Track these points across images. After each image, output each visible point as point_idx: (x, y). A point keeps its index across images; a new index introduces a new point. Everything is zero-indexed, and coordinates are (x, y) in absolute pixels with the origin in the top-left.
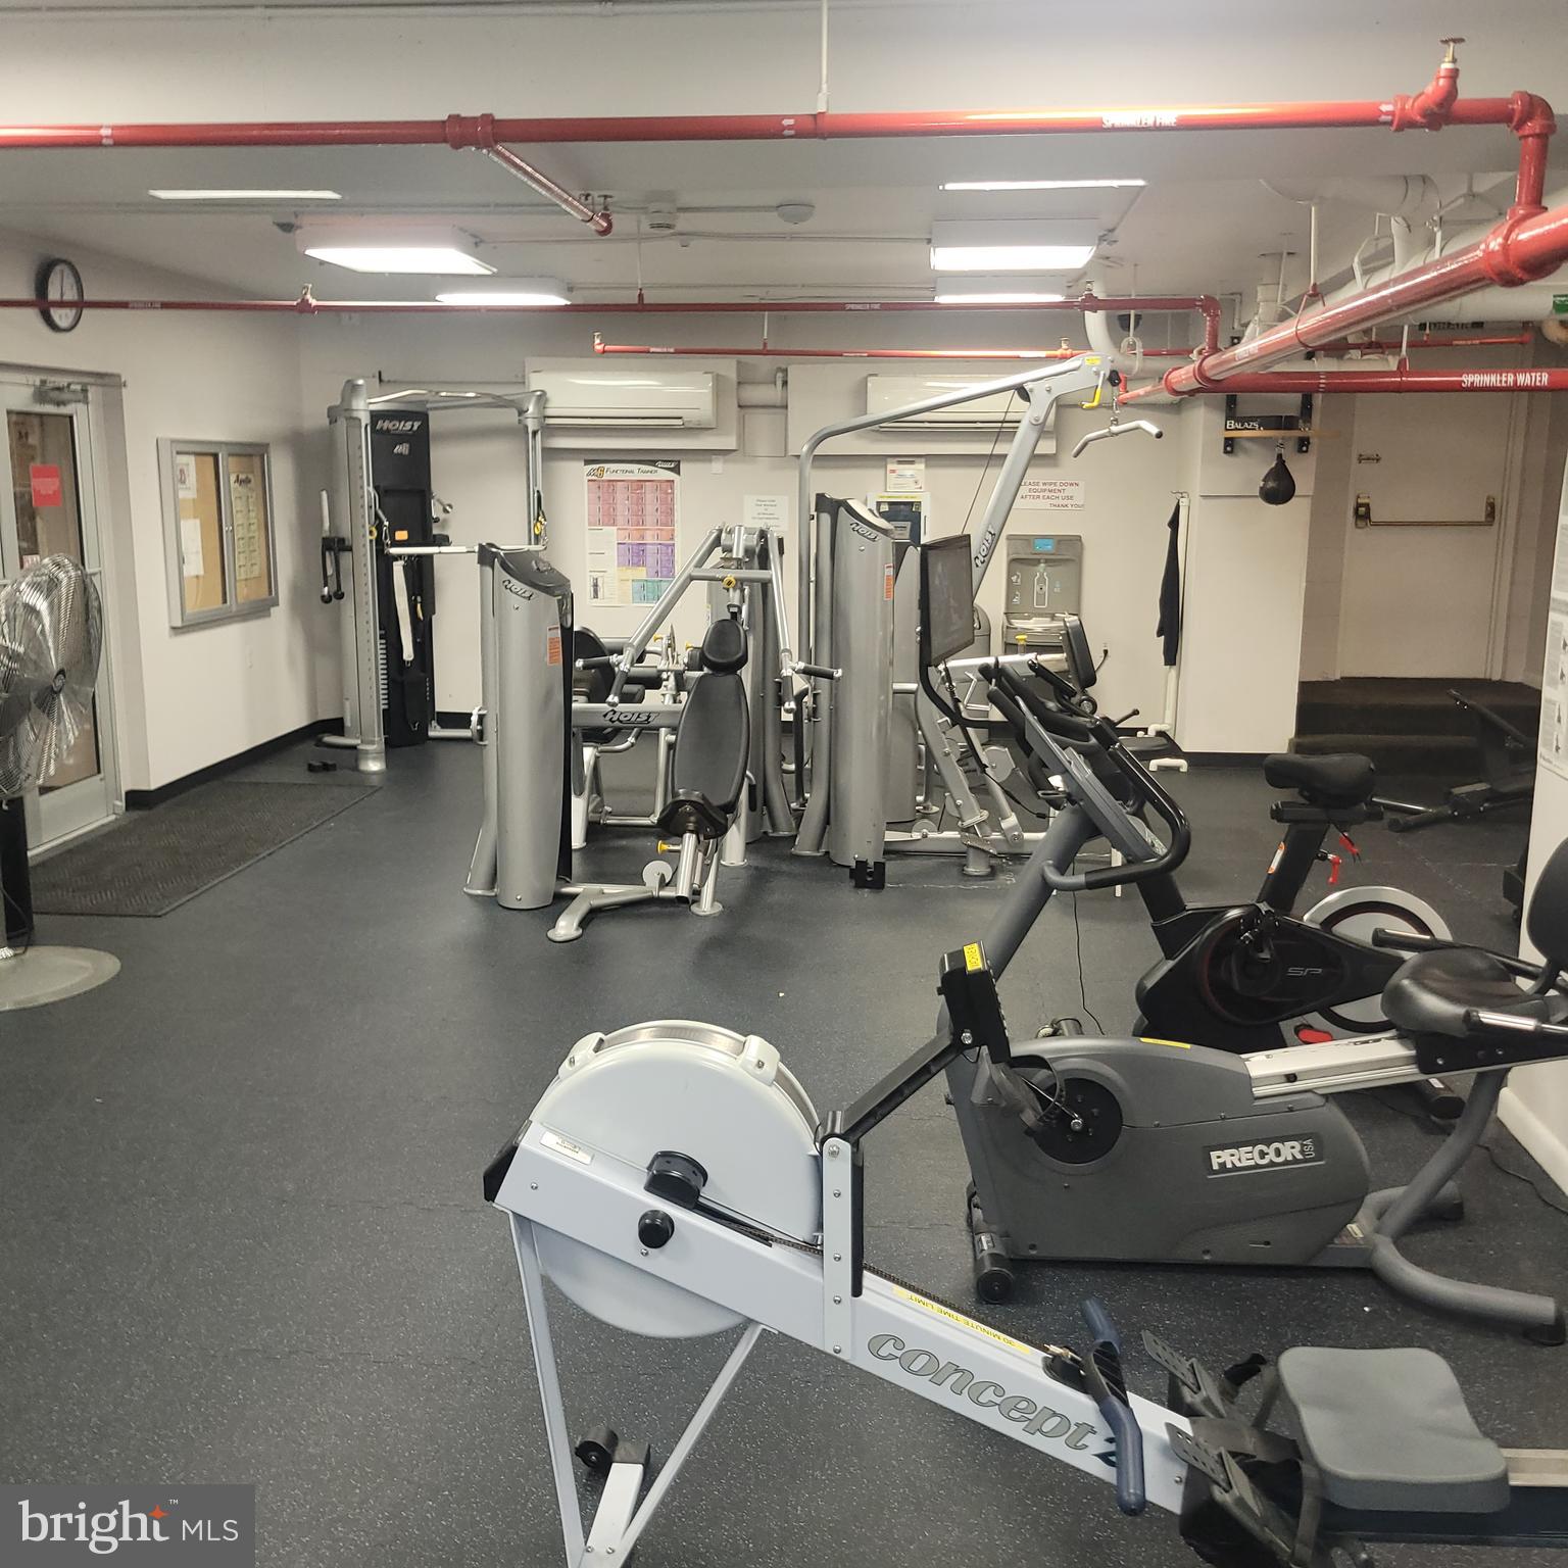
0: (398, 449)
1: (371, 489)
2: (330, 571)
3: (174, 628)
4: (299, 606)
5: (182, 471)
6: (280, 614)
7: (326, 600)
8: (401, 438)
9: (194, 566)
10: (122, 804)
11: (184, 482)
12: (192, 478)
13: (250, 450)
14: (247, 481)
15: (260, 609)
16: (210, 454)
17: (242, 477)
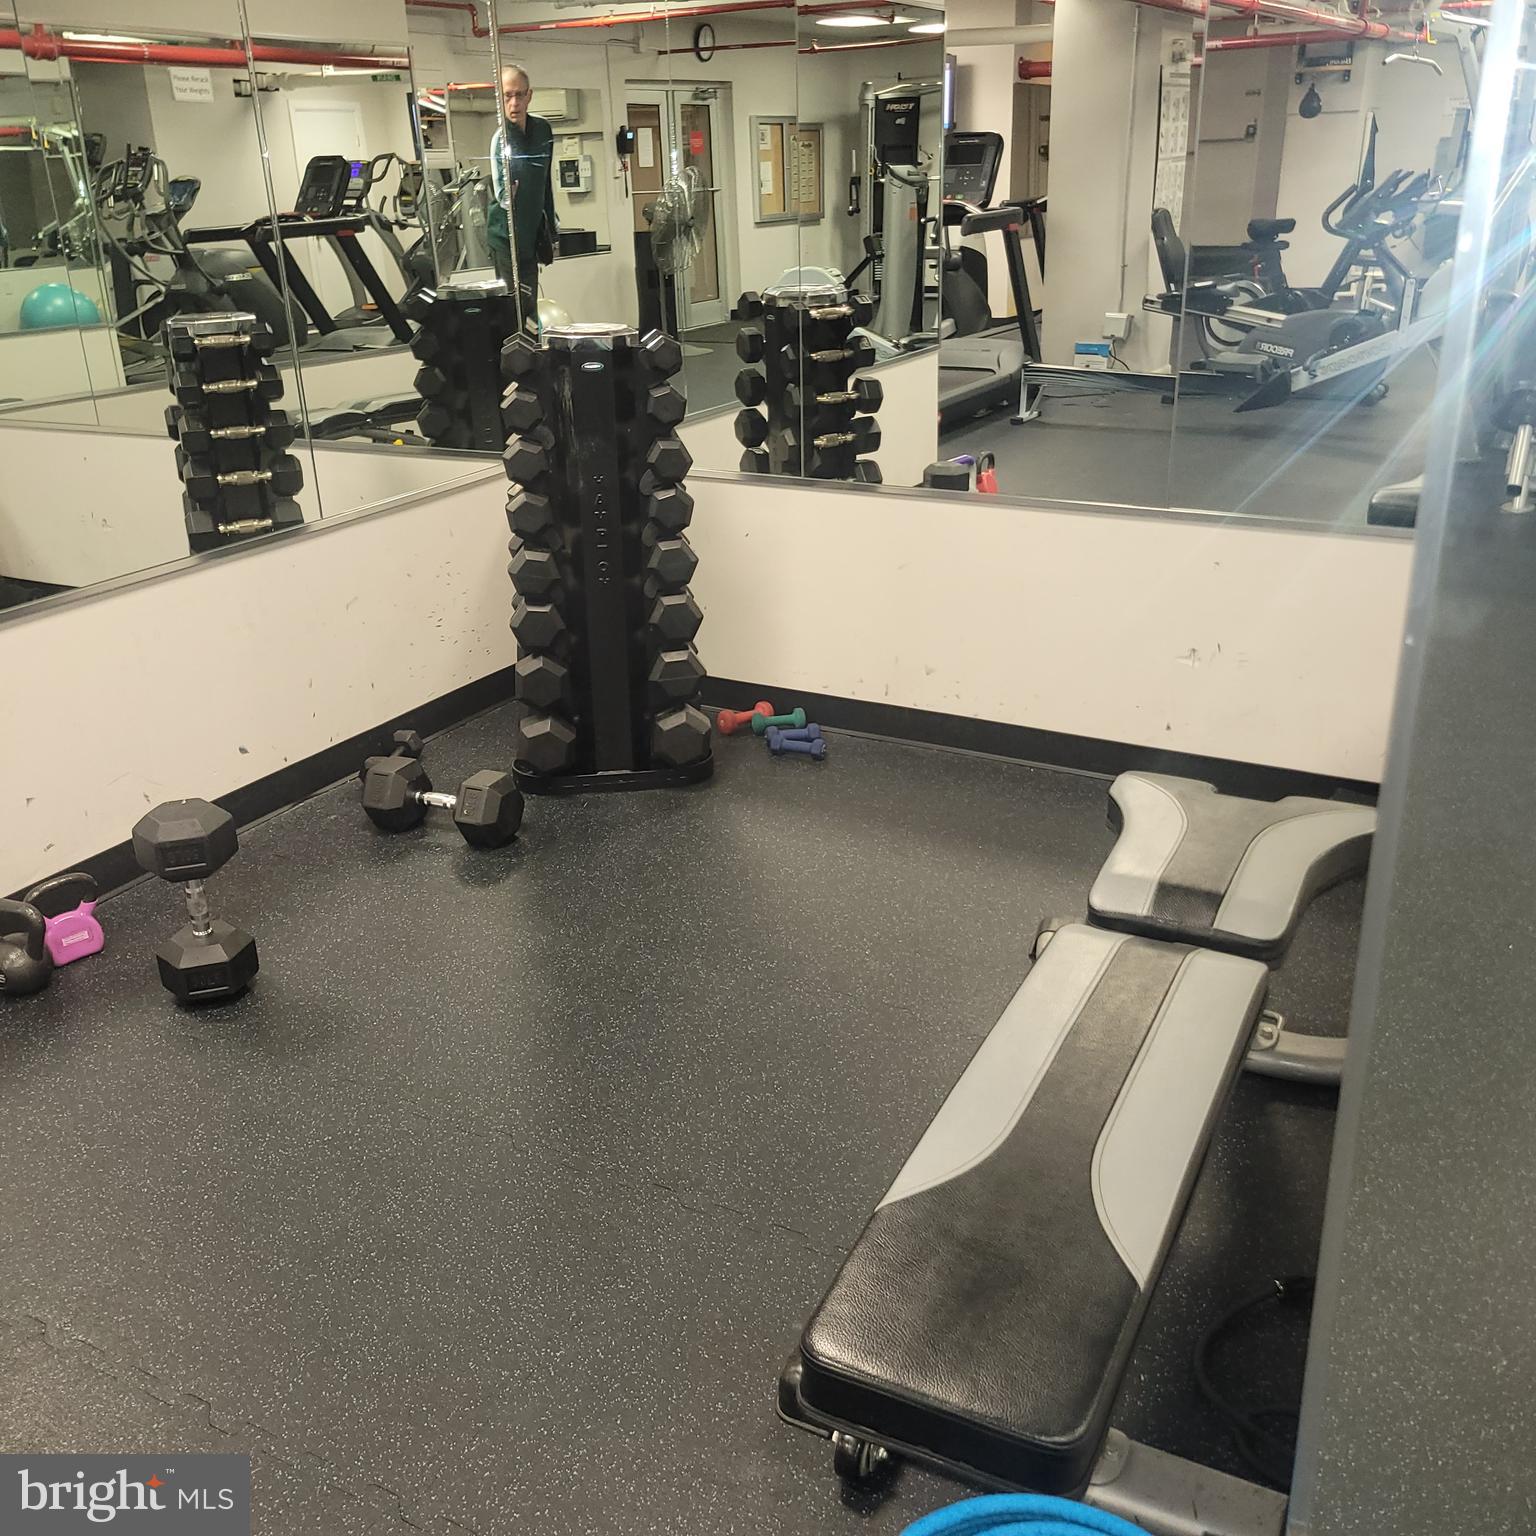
0: (898, 121)
1: (873, 146)
2: (854, 197)
3: (756, 223)
4: (838, 220)
5: (763, 134)
6: (827, 222)
7: (851, 213)
8: (900, 114)
9: (769, 188)
10: (729, 315)
11: (763, 140)
12: (768, 138)
13: (813, 128)
14: (810, 145)
15: (814, 220)
16: (778, 123)
17: (806, 143)
